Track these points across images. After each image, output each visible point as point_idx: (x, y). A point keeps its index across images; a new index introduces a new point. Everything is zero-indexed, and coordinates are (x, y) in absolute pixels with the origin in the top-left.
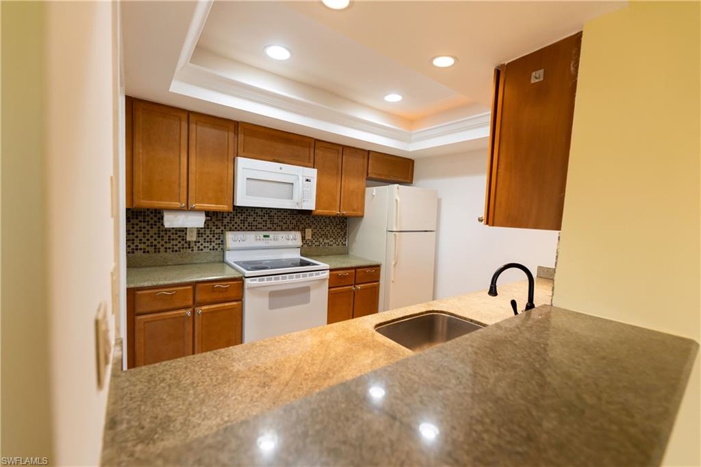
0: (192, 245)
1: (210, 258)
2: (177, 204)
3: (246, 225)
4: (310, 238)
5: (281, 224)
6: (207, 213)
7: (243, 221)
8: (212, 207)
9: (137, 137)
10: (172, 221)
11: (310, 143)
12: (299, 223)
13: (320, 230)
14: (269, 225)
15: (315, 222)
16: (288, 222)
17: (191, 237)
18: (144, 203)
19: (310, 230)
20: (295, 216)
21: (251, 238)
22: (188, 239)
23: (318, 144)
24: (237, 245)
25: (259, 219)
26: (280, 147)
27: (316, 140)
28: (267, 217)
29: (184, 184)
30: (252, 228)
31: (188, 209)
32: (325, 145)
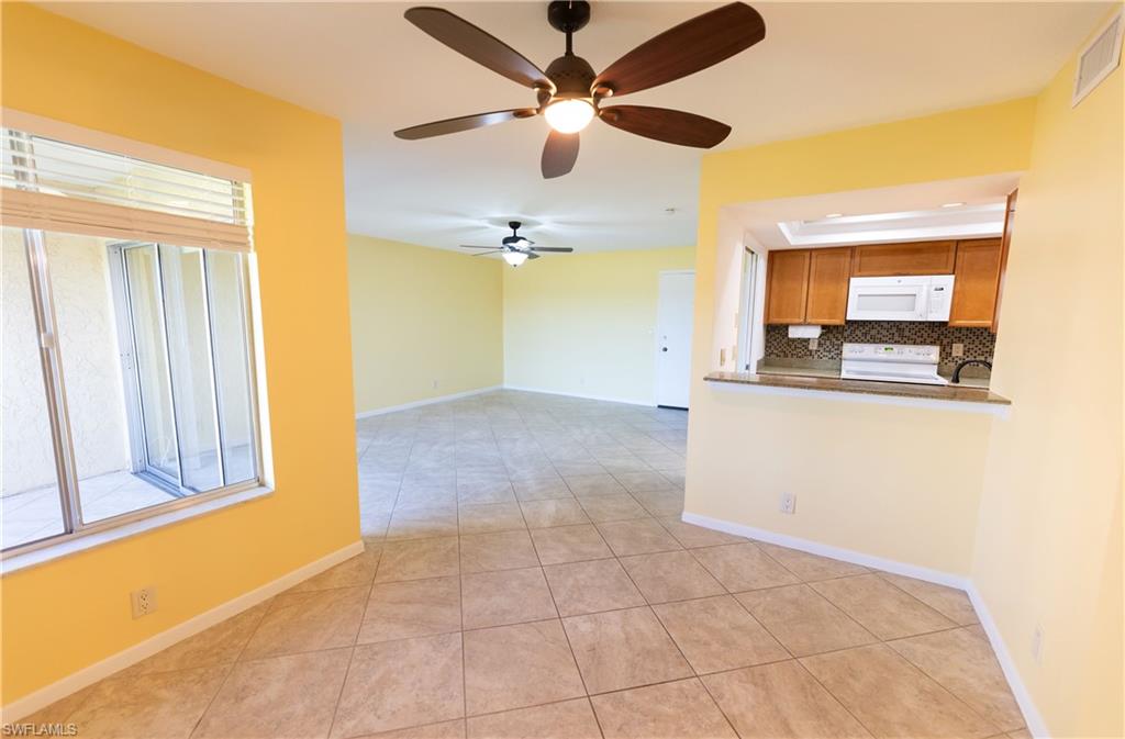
0: (813, 353)
1: (829, 366)
2: (797, 321)
3: (868, 337)
4: (961, 354)
5: (914, 337)
6: (824, 327)
7: (865, 334)
8: (826, 321)
9: (775, 275)
10: (794, 333)
11: (949, 247)
12: (942, 337)
13: (980, 346)
14: (896, 338)
15: (971, 335)
16: (925, 335)
17: (813, 346)
18: (775, 320)
19: (962, 345)
20: (936, 329)
21: (869, 350)
22: (810, 348)
23: (961, 245)
24: (853, 355)
25: (885, 333)
26: (903, 259)
27: (958, 242)
28: (894, 330)
29: (804, 305)
30: (874, 340)
31: (805, 324)
32: (976, 243)
